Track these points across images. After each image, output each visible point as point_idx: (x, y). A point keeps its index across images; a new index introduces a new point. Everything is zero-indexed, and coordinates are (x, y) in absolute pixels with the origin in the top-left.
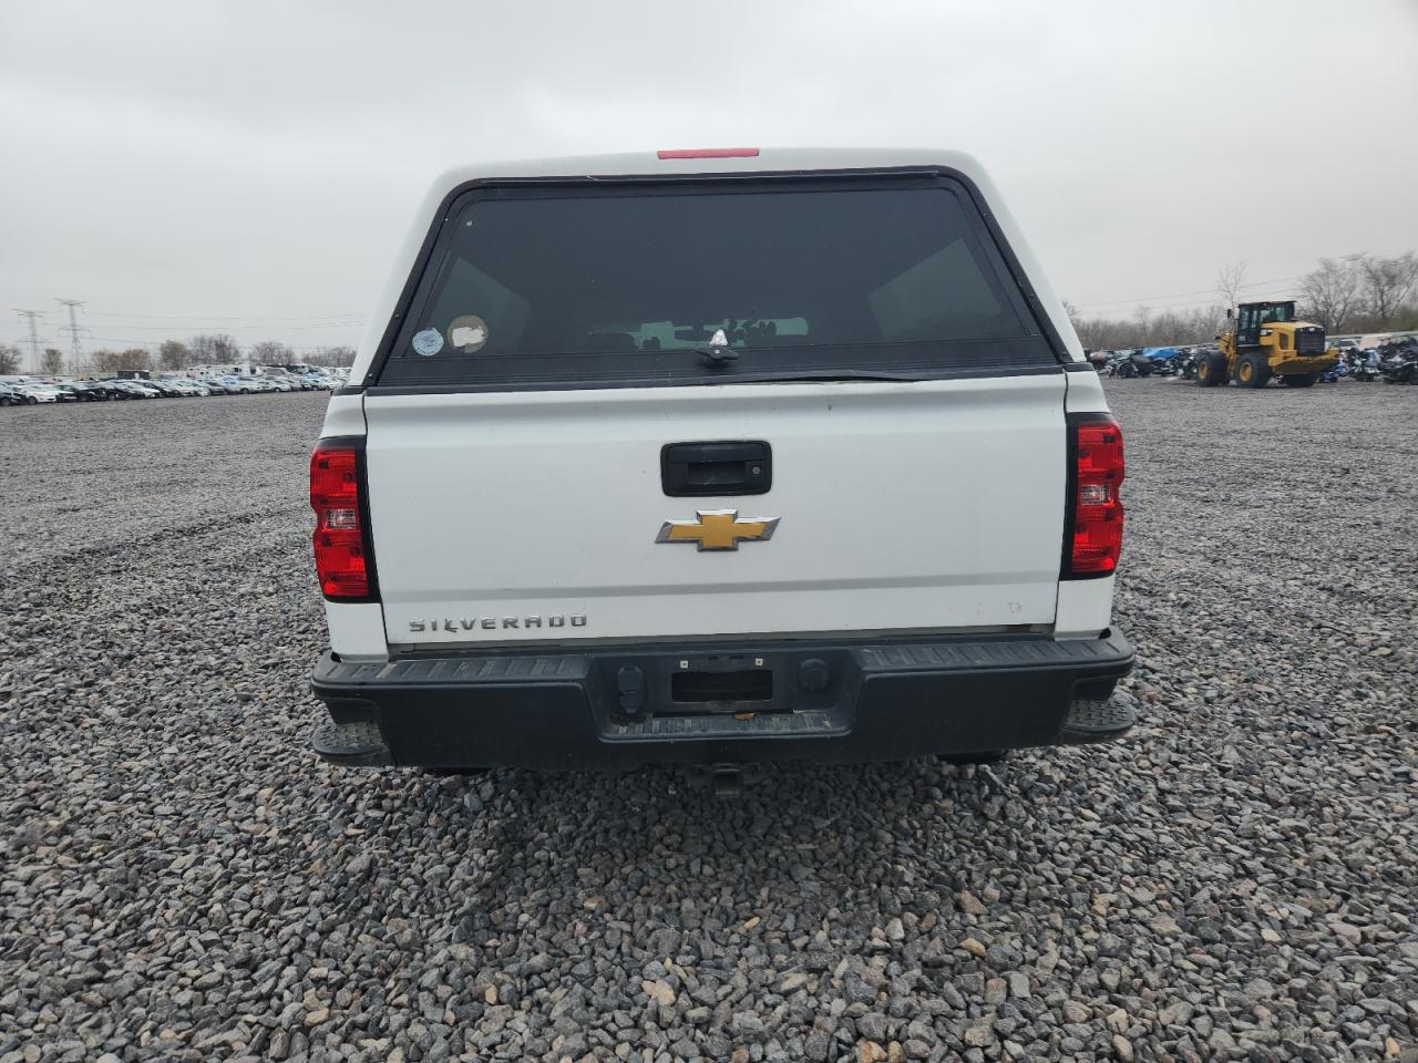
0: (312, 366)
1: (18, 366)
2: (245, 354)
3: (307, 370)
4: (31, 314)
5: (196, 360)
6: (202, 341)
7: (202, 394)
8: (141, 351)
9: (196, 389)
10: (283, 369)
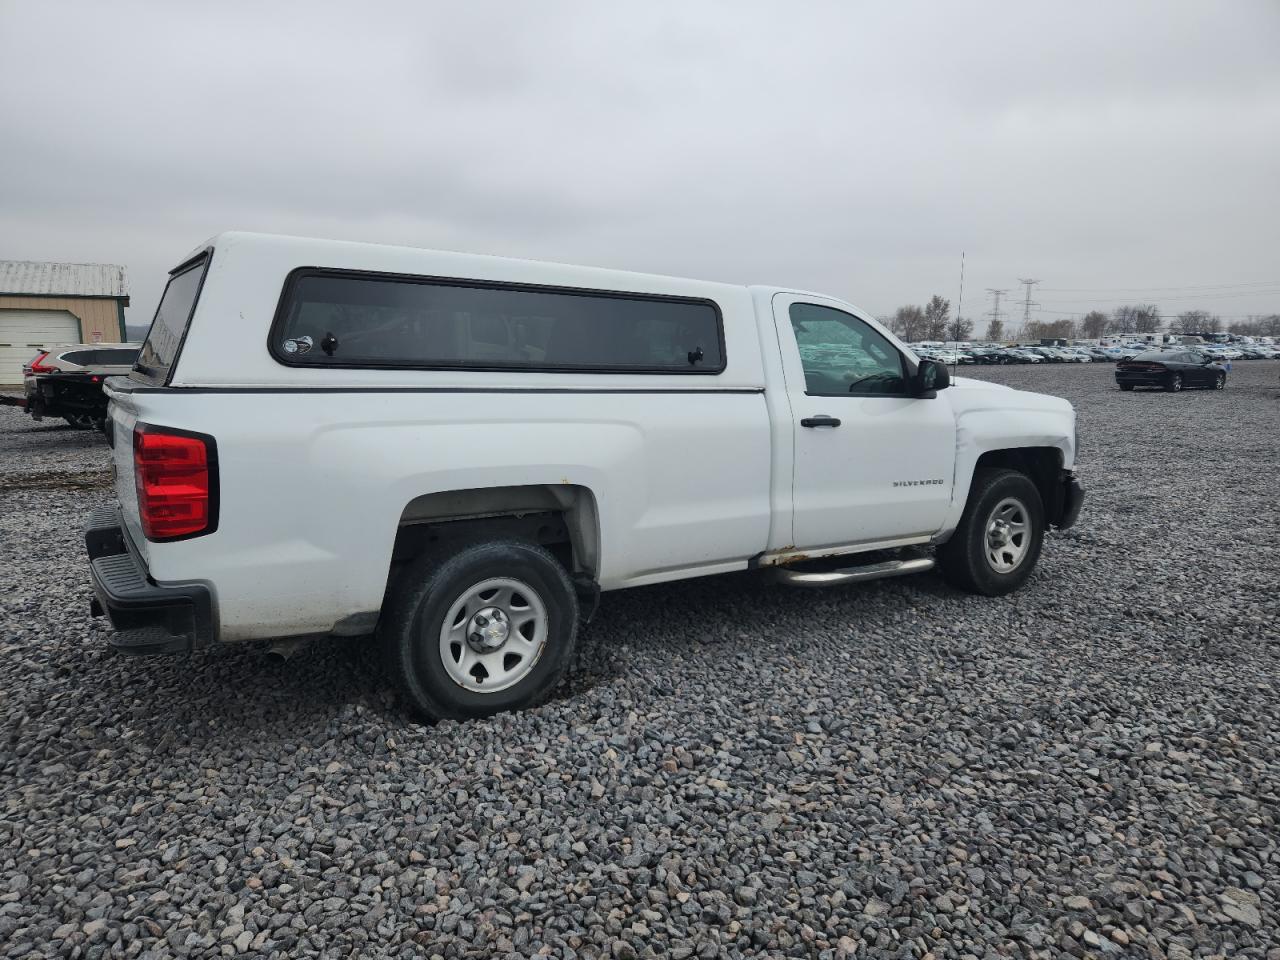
0: (1234, 335)
1: (969, 335)
2: (1166, 323)
3: (1227, 338)
4: (998, 293)
5: (1115, 328)
6: (1125, 311)
7: (1083, 360)
8: (1067, 322)
9: (1079, 356)
10: (1199, 338)
